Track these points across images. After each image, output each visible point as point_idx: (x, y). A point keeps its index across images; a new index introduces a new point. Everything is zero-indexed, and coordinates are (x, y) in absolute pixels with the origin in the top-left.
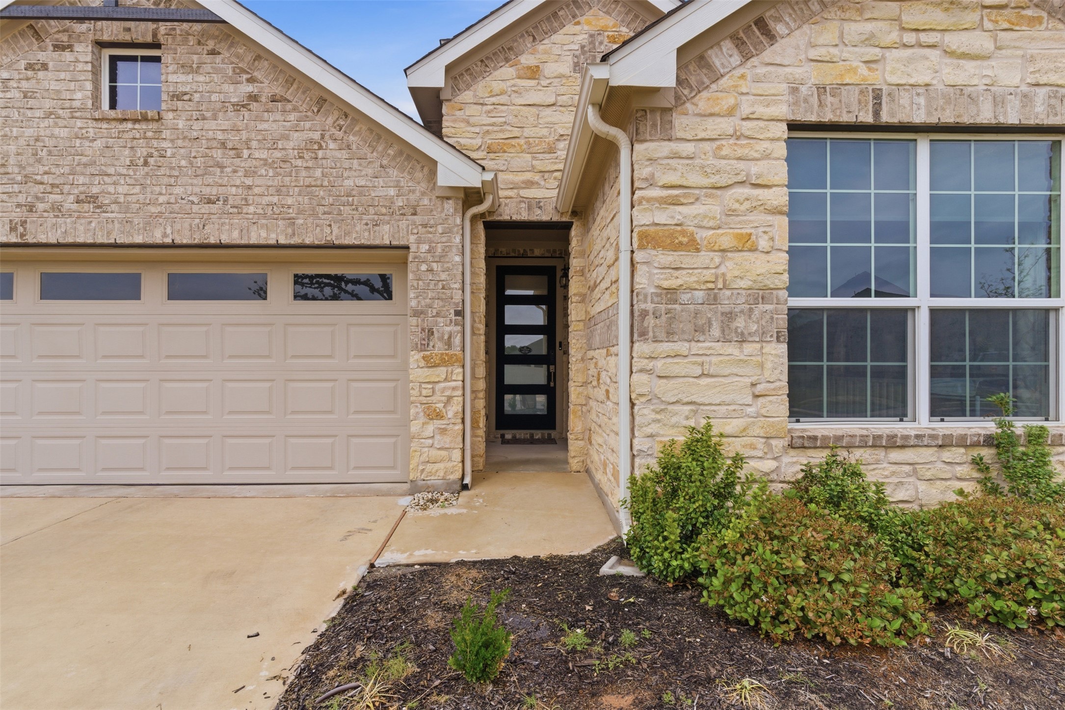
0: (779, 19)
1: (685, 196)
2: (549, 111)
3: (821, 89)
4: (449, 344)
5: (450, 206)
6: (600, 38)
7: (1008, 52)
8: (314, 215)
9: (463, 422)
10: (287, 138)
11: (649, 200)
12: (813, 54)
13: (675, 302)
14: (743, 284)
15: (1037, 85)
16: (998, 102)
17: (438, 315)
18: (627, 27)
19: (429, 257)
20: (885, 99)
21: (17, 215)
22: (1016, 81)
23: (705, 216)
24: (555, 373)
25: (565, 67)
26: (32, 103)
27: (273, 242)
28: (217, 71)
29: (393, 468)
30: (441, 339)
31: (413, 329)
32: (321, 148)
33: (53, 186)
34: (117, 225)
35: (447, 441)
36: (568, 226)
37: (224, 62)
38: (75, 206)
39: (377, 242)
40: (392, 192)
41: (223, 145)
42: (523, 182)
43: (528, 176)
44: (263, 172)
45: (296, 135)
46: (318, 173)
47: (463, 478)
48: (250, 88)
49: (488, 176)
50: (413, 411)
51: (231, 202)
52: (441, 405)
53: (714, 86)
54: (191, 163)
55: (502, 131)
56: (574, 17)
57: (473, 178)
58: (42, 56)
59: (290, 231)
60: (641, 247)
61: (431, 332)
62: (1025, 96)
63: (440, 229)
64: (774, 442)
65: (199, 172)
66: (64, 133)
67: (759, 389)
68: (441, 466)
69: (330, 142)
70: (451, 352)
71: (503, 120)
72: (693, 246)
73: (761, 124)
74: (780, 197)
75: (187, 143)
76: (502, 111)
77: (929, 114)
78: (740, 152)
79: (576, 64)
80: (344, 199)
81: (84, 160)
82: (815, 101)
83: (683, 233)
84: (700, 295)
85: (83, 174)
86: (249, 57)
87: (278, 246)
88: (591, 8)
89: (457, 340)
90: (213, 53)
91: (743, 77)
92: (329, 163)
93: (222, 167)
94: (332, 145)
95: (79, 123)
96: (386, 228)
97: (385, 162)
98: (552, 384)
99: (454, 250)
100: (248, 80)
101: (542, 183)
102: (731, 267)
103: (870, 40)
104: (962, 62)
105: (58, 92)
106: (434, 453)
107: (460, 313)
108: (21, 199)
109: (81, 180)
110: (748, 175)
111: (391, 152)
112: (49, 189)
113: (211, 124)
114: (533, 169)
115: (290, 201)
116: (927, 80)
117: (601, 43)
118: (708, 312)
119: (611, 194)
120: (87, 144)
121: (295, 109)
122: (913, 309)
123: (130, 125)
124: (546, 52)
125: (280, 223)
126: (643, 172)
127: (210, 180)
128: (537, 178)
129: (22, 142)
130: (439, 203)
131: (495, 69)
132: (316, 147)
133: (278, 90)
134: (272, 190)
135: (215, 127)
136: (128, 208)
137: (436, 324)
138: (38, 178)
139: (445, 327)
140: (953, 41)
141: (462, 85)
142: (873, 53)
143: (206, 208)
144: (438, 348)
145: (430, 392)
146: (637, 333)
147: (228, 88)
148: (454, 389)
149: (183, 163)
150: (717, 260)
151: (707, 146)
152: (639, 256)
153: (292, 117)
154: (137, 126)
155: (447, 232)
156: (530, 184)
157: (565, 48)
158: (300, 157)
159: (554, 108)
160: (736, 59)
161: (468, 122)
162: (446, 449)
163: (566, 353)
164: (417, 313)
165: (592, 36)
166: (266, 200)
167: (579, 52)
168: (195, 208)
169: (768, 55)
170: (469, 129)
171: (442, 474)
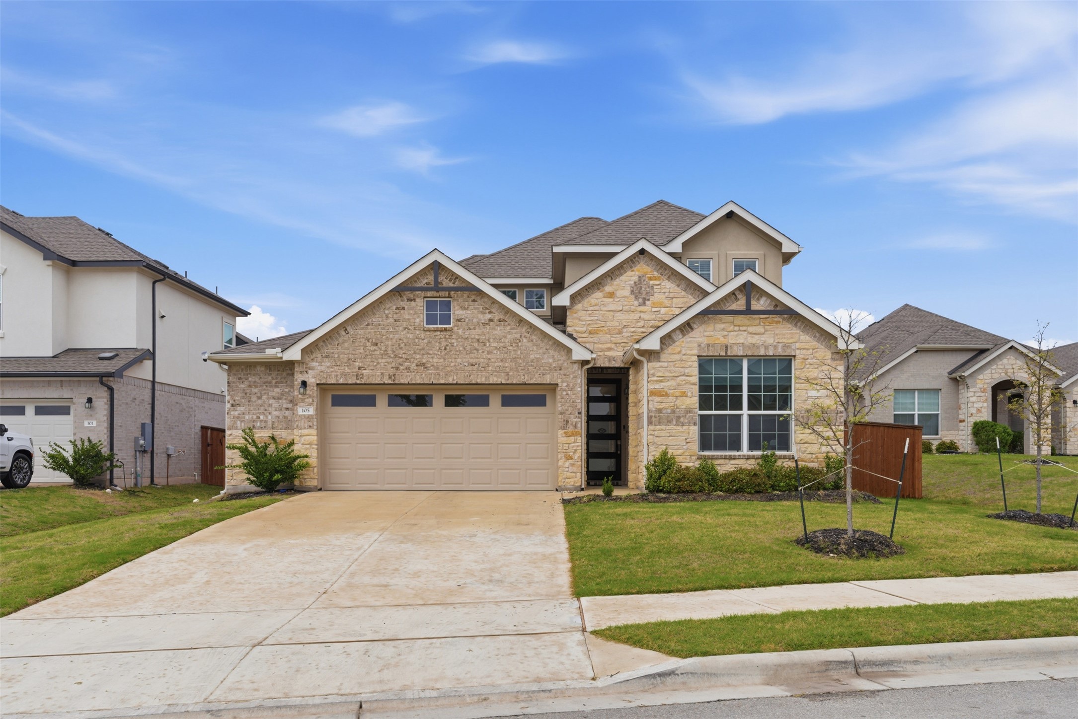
0: (694, 323)
1: (665, 379)
2: (619, 314)
3: (708, 345)
4: (575, 427)
5: (576, 366)
6: (644, 278)
7: (769, 332)
8: (517, 371)
9: (581, 461)
10: (505, 337)
11: (653, 381)
12: (706, 334)
13: (661, 413)
14: (683, 407)
15: (779, 343)
16: (766, 348)
17: (571, 414)
18: (657, 272)
19: (567, 388)
20: (729, 348)
21: (392, 371)
22: (772, 342)
23: (671, 386)
24: (620, 445)
25: (627, 292)
26: (398, 324)
27: (499, 382)
28: (475, 308)
29: (547, 484)
30: (572, 424)
31: (560, 420)
32: (520, 341)
33: (406, 359)
34: (433, 375)
35: (575, 469)
36: (628, 369)
37: (479, 305)
38: (416, 368)
39: (544, 382)
40: (551, 360)
41: (478, 340)
42: (607, 348)
43: (609, 345)
44: (495, 352)
45: (510, 336)
46: (519, 352)
47: (581, 486)
48: (489, 316)
49: (594, 356)
50: (559, 456)
51: (481, 365)
52: (572, 454)
53: (674, 345)
54: (465, 349)
55: (596, 324)
56: (631, 267)
57: (587, 356)
58: (402, 304)
59: (506, 378)
60: (651, 396)
61: (567, 422)
62: (775, 346)
63: (572, 376)
64: (693, 457)
65: (468, 352)
66: (411, 336)
67: (688, 440)
68: (572, 480)
69: (524, 339)
70: (576, 430)
71: (596, 318)
72: (667, 395)
73: (689, 356)
74: (695, 379)
75: (463, 340)
76: (596, 314)
77: (744, 352)
78: (682, 366)
79: (632, 291)
80: (530, 363)
81: (419, 347)
82: (706, 349)
83: (664, 391)
84: (669, 411)
85: (419, 354)
86: (490, 303)
87: (501, 384)
88: (639, 263)
89: (579, 425)
90: (474, 301)
91: (683, 342)
92: (522, 348)
93: (477, 350)
94: (525, 340)
95: (418, 332)
96: (548, 376)
97: (548, 347)
98: (619, 452)
99: (578, 386)
100: (489, 313)
101: (616, 349)
102: (679, 402)
103: (723, 329)
104: (754, 336)
105: (409, 319)
106: (569, 474)
107: (580, 413)
108: (393, 365)
109: (418, 356)
110: (684, 373)
111: (550, 343)
112: (405, 360)
113: (473, 332)
114: (611, 342)
115: (507, 365)
116: (742, 341)
117: (644, 281)
118: (672, 416)
119: (642, 372)
120: (421, 341)
121: (509, 325)
122: (742, 415)
123: (439, 333)
124: (617, 285)
125: (503, 374)
126: (651, 372)
127: (473, 356)
128: (613, 346)
129: (394, 340)
130: (571, 365)
131: (593, 293)
132: (518, 341)
133: (502, 317)
134: (499, 360)
135: (475, 333)
136: (438, 368)
137: (570, 418)
138: (400, 356)
139: (574, 419)
140: (751, 329)
141: (576, 302)
142: (726, 333)
143: (471, 368)
144: (570, 429)
145: (567, 448)
146: (650, 423)
147: (481, 316)
148: (578, 446)
149: (461, 349)
150: (675, 400)
151: (671, 364)
152: (650, 398)
153: (508, 328)
154: (442, 333)
155: (575, 377)
156: (610, 349)
157: (627, 283)
158: (512, 346)
159: (621, 312)
160: (681, 336)
161: (580, 319)
162: (574, 472)
163: (627, 432)
164: (561, 413)
165: (640, 277)
166: (497, 364)
167: (634, 285)
168: (466, 368)
169: (691, 334)
170: (580, 322)
171: (572, 483)
